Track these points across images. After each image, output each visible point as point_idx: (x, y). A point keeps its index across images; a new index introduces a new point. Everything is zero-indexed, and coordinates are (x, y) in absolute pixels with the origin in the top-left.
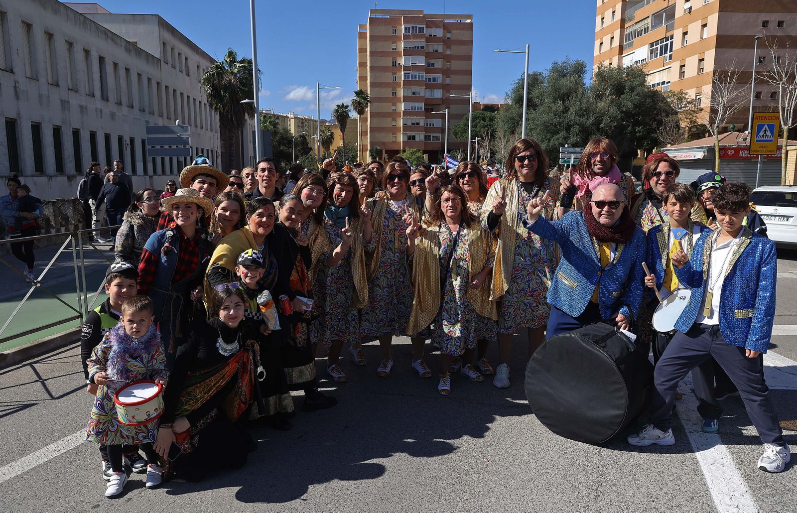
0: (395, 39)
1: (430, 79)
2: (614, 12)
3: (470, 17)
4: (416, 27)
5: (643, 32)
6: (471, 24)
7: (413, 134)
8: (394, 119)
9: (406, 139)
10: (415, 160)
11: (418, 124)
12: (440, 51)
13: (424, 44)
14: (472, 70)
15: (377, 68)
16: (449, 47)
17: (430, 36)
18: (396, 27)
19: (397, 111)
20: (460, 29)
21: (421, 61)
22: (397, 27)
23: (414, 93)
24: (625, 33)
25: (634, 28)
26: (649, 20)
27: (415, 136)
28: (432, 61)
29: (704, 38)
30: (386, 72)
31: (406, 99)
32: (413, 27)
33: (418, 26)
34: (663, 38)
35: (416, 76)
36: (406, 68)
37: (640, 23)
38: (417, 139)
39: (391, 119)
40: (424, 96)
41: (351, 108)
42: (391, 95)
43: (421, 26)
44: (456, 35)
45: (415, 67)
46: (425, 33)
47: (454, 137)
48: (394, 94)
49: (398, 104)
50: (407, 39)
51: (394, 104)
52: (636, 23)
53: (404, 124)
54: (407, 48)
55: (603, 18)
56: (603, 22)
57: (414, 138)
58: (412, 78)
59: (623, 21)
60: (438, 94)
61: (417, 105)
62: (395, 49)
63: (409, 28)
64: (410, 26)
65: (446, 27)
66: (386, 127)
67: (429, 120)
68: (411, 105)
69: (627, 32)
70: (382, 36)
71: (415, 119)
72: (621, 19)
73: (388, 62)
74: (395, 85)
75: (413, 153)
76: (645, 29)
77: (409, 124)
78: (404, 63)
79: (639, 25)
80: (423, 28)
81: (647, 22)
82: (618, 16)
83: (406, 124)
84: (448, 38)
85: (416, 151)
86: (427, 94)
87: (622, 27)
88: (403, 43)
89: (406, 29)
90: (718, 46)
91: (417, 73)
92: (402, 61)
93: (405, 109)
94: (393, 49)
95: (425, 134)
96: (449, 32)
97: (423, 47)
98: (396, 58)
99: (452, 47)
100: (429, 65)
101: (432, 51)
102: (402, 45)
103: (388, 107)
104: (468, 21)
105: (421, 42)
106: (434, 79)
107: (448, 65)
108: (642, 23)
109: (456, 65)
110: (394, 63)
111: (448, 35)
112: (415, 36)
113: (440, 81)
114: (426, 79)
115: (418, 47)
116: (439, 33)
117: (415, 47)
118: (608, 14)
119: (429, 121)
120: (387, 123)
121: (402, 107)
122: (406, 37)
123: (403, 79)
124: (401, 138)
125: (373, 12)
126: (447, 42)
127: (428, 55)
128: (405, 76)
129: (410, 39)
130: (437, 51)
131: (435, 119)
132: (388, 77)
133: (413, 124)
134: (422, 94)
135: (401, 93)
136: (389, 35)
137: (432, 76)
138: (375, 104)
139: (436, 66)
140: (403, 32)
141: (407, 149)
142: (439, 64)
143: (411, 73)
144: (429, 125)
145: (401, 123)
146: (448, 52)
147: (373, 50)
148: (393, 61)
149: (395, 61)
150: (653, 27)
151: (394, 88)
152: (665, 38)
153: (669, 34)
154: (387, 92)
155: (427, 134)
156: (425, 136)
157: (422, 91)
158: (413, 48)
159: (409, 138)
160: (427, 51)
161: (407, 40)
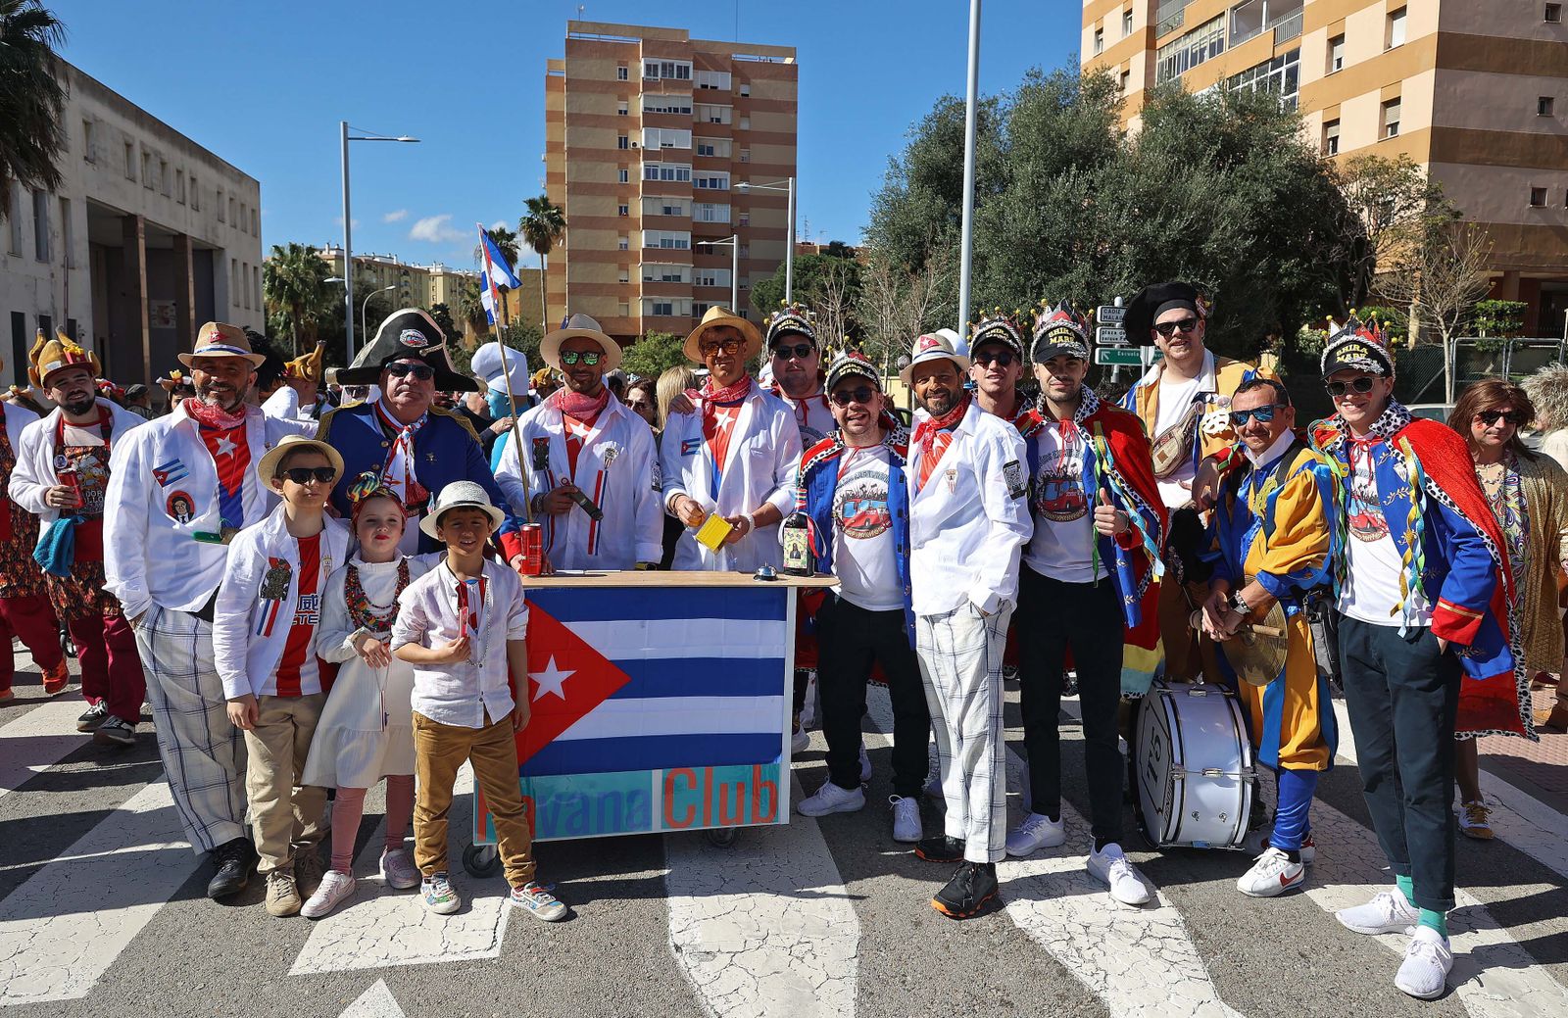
0: (624, 89)
1: (703, 182)
2: (1129, 12)
3: (791, 52)
4: (672, 65)
5: (1207, 53)
6: (794, 67)
7: (666, 300)
8: (624, 267)
9: (650, 313)
10: (668, 358)
11: (679, 278)
12: (726, 120)
13: (690, 104)
14: (795, 166)
15: (583, 151)
16: (745, 115)
17: (704, 87)
18: (626, 64)
19: (630, 248)
20: (770, 77)
21: (683, 140)
22: (630, 63)
23: (668, 210)
24: (1158, 61)
25: (1181, 46)
26: (1224, 22)
27: (670, 305)
28: (708, 141)
29: (1393, 47)
30: (604, 161)
31: (650, 223)
32: (664, 66)
33: (677, 63)
34: (1267, 62)
35: (671, 172)
36: (649, 155)
37: (1197, 33)
38: (676, 312)
39: (616, 265)
40: (691, 218)
41: (520, 239)
42: (616, 213)
43: (683, 63)
44: (761, 88)
45: (669, 153)
46: (691, 78)
47: (758, 310)
48: (624, 211)
49: (632, 233)
50: (650, 90)
51: (624, 234)
52: (1188, 34)
53: (645, 278)
54: (651, 109)
55: (1100, 32)
56: (1099, 41)
57: (668, 309)
58: (663, 177)
59: (1152, 32)
60: (722, 214)
61: (675, 236)
62: (626, 112)
63: (656, 67)
64: (658, 61)
65: (739, 72)
66: (603, 284)
67: (702, 270)
68: (660, 236)
69: (1163, 57)
70: (594, 82)
71: (670, 268)
72: (1148, 27)
73: (610, 140)
74: (624, 191)
75: (664, 343)
76: (1212, 46)
77: (657, 277)
78: (646, 143)
79: (1196, 37)
80: (687, 68)
81: (1217, 29)
82: (1140, 21)
83: (651, 279)
84: (743, 95)
85: (671, 339)
86: (699, 213)
87: (1151, 45)
88: (642, 99)
89: (648, 67)
90: (1442, 62)
91: (674, 166)
92: (640, 138)
93: (648, 245)
94: (620, 112)
95: (695, 302)
96: (746, 81)
97: (686, 110)
98: (627, 132)
99: (752, 113)
100: (701, 150)
101: (709, 120)
102: (638, 105)
103: (609, 240)
104: (789, 61)
105: (683, 99)
106: (713, 181)
107: (744, 153)
108: (1205, 32)
109: (760, 154)
110: (623, 142)
111: (744, 89)
112: (670, 85)
113: (726, 186)
114: (695, 180)
115: (676, 110)
116: (724, 81)
117: (670, 109)
118: (1113, 21)
119: (704, 273)
120: (608, 274)
121: (640, 240)
122: (648, 85)
123: (642, 178)
124: (639, 309)
125: (573, 26)
126: (742, 104)
127: (698, 129)
128: (647, 172)
129: (660, 90)
130: (718, 120)
131: (715, 270)
132: (609, 173)
133: (665, 278)
134: (686, 213)
135: (638, 208)
136: (610, 79)
137: (708, 174)
138: (580, 232)
139: (717, 153)
140: (642, 74)
141: (650, 332)
142: (723, 149)
143: (661, 165)
144: (702, 283)
145: (638, 276)
146: (745, 126)
147: (575, 112)
148: (620, 139)
149: (626, 139)
150: (1235, 38)
151: (623, 199)
152: (1272, 59)
153: (1282, 50)
154: (609, 207)
155: (698, 302)
156: (695, 307)
157: (685, 206)
158: (665, 110)
159: (657, 308)
160: (696, 120)
161: (653, 93)
